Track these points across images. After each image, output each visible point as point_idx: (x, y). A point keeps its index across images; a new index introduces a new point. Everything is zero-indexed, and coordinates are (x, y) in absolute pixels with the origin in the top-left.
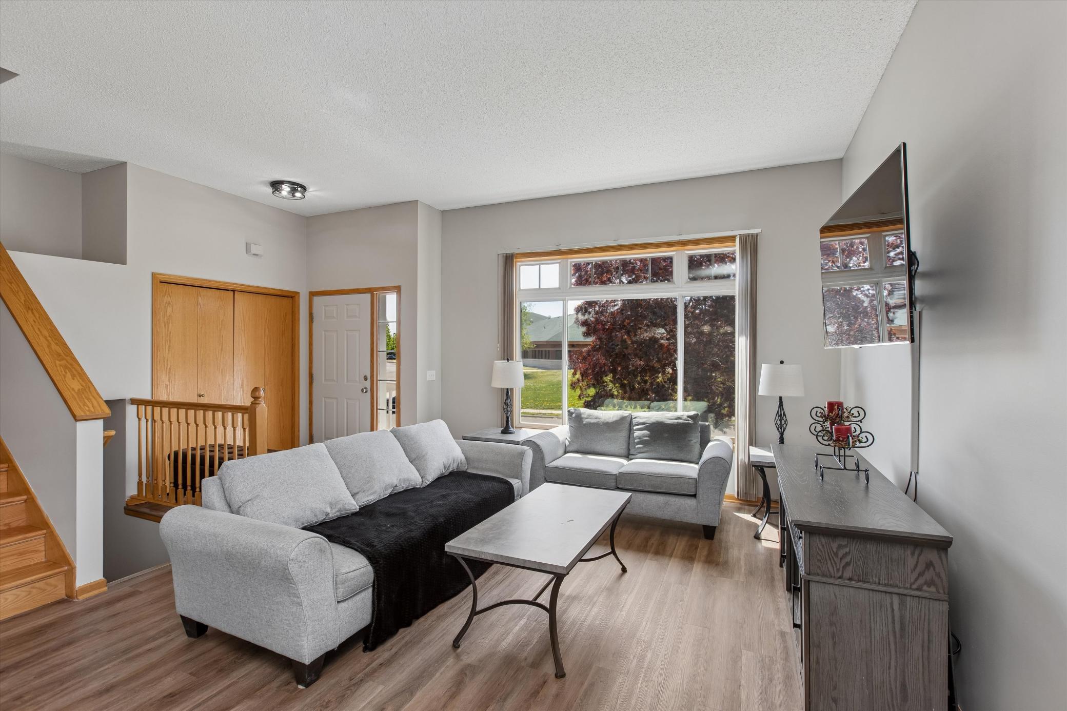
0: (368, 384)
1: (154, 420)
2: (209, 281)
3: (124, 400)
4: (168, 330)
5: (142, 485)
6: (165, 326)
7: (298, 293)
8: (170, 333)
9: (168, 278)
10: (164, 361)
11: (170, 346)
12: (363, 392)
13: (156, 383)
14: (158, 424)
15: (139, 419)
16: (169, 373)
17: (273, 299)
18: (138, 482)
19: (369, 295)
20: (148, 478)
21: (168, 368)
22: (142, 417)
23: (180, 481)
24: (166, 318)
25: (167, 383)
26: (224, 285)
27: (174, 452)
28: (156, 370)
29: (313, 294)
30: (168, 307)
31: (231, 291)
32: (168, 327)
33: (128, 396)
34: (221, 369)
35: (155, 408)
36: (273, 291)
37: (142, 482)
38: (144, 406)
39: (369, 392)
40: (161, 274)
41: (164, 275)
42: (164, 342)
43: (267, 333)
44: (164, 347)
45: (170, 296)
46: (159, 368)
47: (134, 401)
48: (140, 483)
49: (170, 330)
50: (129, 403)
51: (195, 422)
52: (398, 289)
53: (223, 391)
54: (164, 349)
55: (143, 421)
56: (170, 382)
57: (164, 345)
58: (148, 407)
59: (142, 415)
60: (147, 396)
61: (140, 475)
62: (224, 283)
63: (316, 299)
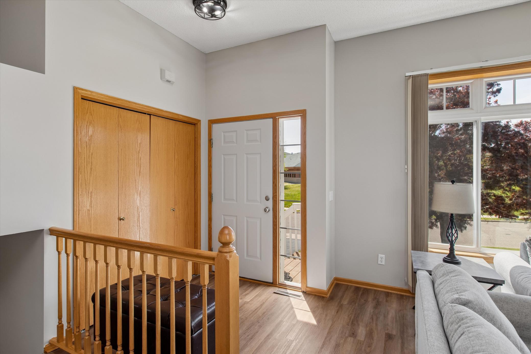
0: (270, 204)
1: (75, 256)
2: (129, 102)
3: (42, 231)
4: (90, 152)
5: (63, 329)
6: (87, 147)
7: (199, 121)
8: (92, 154)
9: (90, 95)
10: (86, 185)
11: (91, 169)
12: (265, 211)
13: (77, 209)
14: (81, 261)
15: (59, 253)
16: (91, 197)
17: (181, 125)
18: (58, 326)
19: (271, 120)
20: (69, 323)
21: (90, 192)
22: (62, 250)
23: (108, 337)
24: (87, 138)
25: (88, 208)
26: (142, 108)
27: (100, 291)
28: (77, 195)
29: (212, 122)
30: (90, 126)
31: (148, 114)
32: (90, 147)
33: (46, 226)
34: (139, 191)
35: (77, 242)
36: (181, 117)
37: (63, 326)
38: (64, 239)
39: (271, 212)
40: (82, 90)
41: (86, 90)
42: (86, 164)
43: (176, 157)
44: (86, 170)
45: (91, 115)
46: (80, 193)
47: (52, 232)
48: (60, 327)
49: (91, 151)
50: (47, 234)
51: (129, 266)
52: (303, 114)
53: (141, 212)
54: (86, 172)
55: (63, 255)
56: (91, 207)
57: (86, 166)
58: (69, 240)
59: (62, 248)
60: (68, 226)
61: (60, 318)
62: (143, 105)
63: (215, 127)
